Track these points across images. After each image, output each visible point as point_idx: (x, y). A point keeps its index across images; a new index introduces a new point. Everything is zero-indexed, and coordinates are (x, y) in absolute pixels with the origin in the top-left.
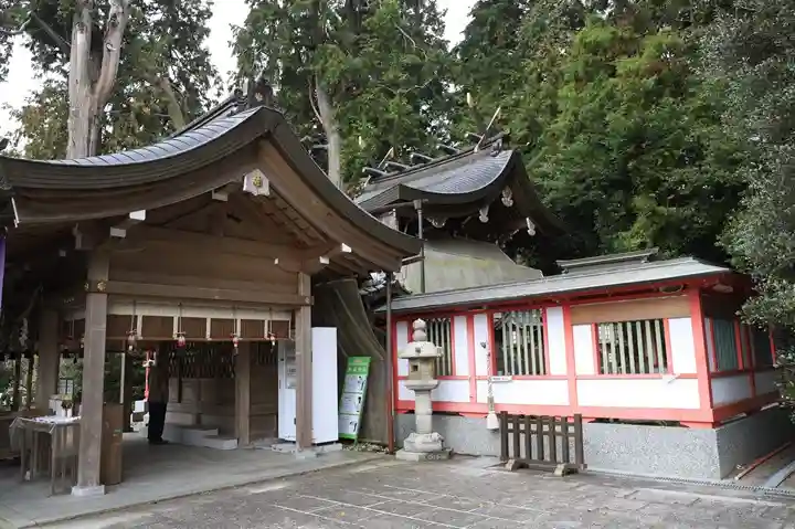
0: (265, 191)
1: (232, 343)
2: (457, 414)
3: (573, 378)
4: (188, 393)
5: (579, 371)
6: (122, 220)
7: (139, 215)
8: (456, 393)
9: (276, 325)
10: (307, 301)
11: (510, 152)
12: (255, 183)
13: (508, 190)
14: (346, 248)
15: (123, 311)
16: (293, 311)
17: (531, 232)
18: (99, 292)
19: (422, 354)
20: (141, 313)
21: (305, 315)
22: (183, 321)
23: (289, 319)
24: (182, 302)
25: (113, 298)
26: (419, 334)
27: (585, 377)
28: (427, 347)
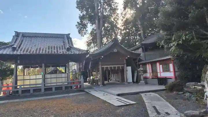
0: (117, 51)
2: (148, 78)
4: (114, 76)
8: (148, 75)
9: (122, 67)
10: (125, 63)
12: (115, 50)
14: (128, 56)
15: (103, 66)
18: (100, 65)
20: (105, 67)
21: (125, 65)
22: (110, 67)
24: (109, 65)
25: (102, 65)
26: (141, 67)
27: (161, 72)
28: (142, 69)
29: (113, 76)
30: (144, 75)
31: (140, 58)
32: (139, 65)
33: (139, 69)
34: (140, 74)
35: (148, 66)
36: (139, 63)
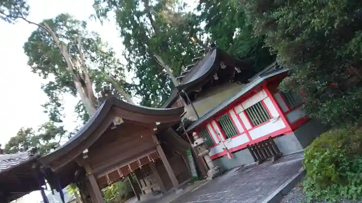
0: (122, 121)
1: (139, 168)
2: (222, 156)
3: (247, 132)
5: (248, 129)
6: (82, 155)
7: (86, 151)
8: (219, 149)
9: (152, 156)
10: (158, 143)
11: (215, 50)
12: (117, 121)
13: (222, 63)
14: (158, 123)
15: (101, 176)
16: (155, 148)
17: (239, 71)
18: (90, 175)
19: (199, 144)
20: (107, 174)
23: (156, 151)
24: (118, 164)
25: (95, 174)
26: (196, 137)
27: (250, 130)
28: (199, 141)
29: (143, 183)
30: (211, 154)
31: (185, 119)
32: (190, 134)
33: (193, 143)
34: (200, 154)
35: (210, 128)
36: (189, 129)
